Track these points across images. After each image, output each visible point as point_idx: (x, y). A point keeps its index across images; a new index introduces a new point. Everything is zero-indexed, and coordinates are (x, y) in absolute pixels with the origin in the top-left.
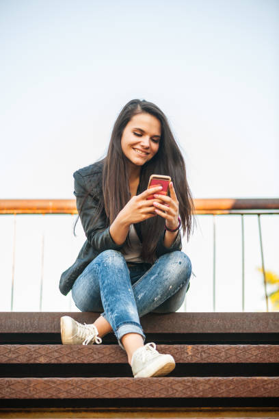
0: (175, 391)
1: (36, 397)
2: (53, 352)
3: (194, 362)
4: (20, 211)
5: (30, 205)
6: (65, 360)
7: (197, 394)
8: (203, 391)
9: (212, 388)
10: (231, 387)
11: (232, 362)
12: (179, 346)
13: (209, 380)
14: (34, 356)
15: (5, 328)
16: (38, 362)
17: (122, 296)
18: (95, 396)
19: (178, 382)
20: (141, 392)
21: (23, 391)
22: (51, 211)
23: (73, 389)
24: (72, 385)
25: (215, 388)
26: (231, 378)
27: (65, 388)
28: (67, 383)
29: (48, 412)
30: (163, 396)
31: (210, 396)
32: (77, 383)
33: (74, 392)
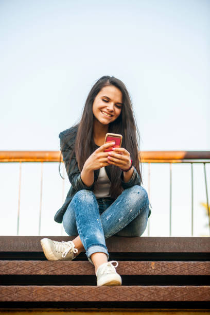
0: (142, 296)
1: (37, 300)
2: (49, 266)
3: (156, 274)
4: (24, 160)
5: (32, 155)
6: (59, 273)
7: (159, 298)
8: (164, 296)
9: (170, 294)
10: (185, 294)
11: (185, 274)
12: (145, 262)
13: (168, 288)
14: (35, 269)
15: (13, 248)
16: (38, 274)
17: (92, 225)
18: (81, 300)
19: (145, 289)
20: (116, 297)
21: (28, 296)
22: (47, 160)
23: (66, 294)
24: (64, 291)
25: (172, 294)
26: (185, 287)
27: (59, 293)
28: (61, 290)
29: (45, 311)
30: (133, 300)
31: (168, 300)
32: (68, 290)
33: (66, 296)
